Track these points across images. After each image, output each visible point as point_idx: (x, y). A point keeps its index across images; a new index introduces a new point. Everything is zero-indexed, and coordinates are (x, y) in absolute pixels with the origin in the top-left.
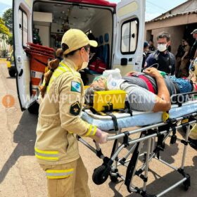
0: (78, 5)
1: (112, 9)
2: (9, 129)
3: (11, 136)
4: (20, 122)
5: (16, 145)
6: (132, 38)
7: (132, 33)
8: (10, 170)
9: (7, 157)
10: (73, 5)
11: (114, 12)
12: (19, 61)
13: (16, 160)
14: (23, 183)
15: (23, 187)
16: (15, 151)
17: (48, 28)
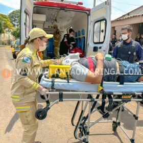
0: (64, 10)
6: (101, 33)
7: (101, 29)
10: (61, 9)
17: (42, 25)
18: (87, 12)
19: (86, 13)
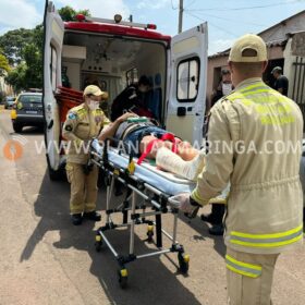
0: (121, 38)
1: (166, 43)
2: (26, 201)
3: (31, 209)
4: (40, 192)
5: (39, 218)
6: (191, 83)
7: (191, 76)
8: (37, 246)
9: (30, 232)
10: (115, 37)
11: (168, 47)
12: (49, 109)
13: (43, 235)
14: (56, 259)
15: (57, 263)
16: (39, 225)
17: (78, 65)
18: (165, 43)
19: (163, 44)
